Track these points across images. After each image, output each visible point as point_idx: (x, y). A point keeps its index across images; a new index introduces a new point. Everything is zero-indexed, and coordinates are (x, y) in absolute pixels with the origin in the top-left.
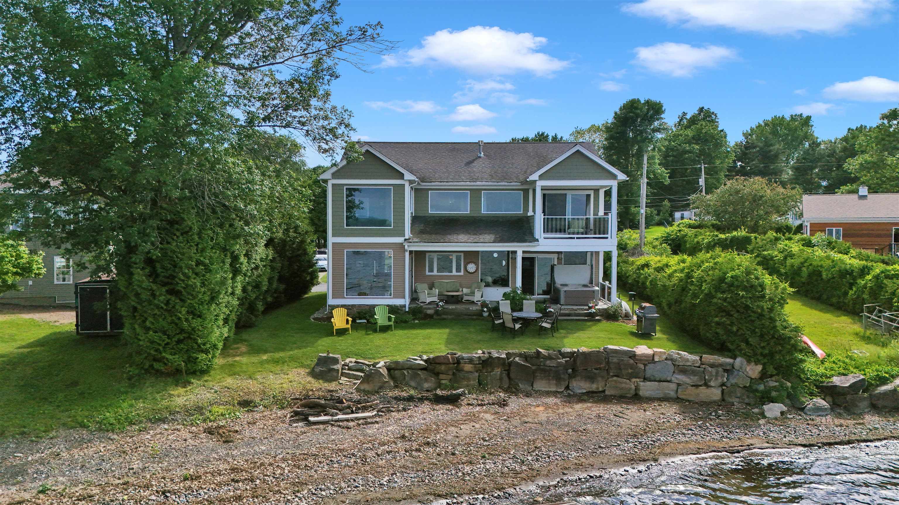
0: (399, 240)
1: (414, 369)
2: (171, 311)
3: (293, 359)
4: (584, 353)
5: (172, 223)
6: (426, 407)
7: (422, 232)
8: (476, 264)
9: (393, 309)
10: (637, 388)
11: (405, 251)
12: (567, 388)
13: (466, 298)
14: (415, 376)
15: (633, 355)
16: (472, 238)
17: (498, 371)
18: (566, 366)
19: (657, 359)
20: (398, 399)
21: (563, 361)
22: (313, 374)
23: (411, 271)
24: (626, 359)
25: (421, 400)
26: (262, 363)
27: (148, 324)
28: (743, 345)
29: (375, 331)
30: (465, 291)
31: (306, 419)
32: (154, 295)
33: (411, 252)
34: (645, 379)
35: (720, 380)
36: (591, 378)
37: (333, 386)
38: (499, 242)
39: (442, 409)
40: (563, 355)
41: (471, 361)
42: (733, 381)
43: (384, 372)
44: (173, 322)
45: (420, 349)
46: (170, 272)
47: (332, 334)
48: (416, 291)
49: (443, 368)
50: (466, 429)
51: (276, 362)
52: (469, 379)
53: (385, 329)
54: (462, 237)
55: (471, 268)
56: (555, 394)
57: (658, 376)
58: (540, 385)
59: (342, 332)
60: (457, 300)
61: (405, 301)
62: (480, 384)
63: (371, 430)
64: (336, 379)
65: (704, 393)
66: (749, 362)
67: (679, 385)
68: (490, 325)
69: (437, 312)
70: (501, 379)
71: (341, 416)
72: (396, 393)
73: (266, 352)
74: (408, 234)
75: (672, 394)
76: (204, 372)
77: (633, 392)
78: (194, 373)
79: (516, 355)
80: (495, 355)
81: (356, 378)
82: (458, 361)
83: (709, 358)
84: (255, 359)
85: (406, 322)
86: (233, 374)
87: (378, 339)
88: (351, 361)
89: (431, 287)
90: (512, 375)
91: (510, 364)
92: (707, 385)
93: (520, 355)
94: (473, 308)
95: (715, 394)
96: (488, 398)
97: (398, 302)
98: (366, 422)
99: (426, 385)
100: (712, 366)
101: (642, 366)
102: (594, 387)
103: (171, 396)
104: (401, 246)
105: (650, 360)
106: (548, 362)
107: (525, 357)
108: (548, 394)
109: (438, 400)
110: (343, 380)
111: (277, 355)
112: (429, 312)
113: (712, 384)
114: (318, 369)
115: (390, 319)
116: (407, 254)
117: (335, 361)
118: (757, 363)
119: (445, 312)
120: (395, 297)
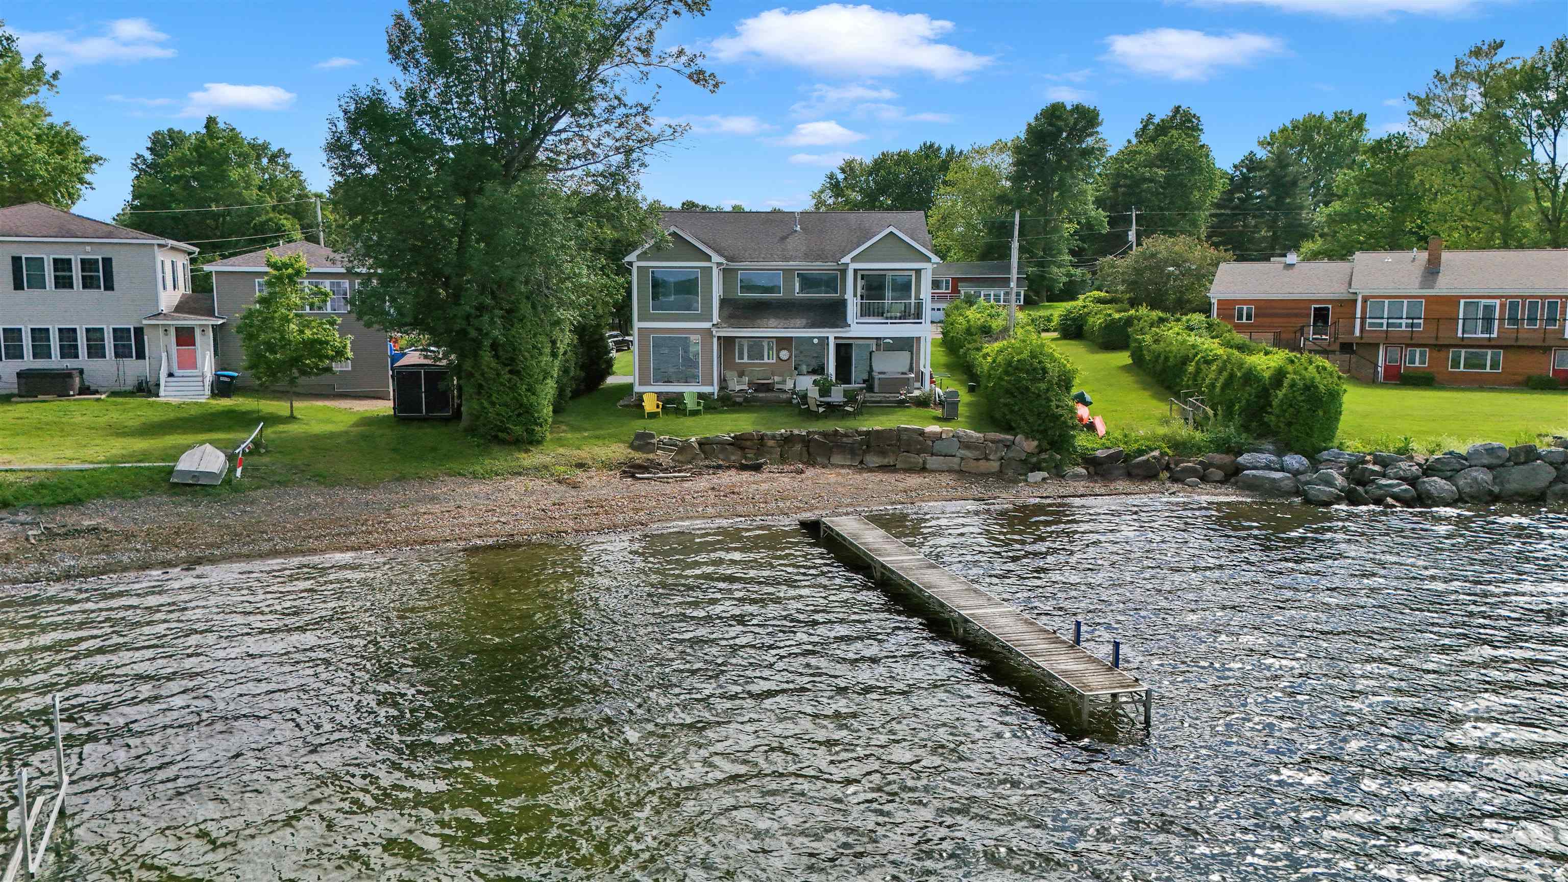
0: (707, 325)
1: (722, 443)
2: (513, 388)
3: (611, 436)
4: (877, 431)
5: (509, 312)
6: (733, 472)
7: (731, 317)
8: (790, 351)
9: (701, 396)
10: (924, 463)
11: (712, 336)
12: (861, 462)
13: (777, 386)
14: (723, 450)
15: (922, 433)
16: (782, 322)
17: (798, 447)
18: (861, 443)
19: (944, 436)
20: (708, 467)
21: (859, 438)
22: (632, 446)
23: (719, 357)
24: (915, 436)
25: (729, 468)
26: (585, 438)
27: (494, 399)
28: (1022, 423)
29: (685, 415)
30: (777, 379)
31: (633, 476)
32: (498, 375)
33: (719, 338)
34: (932, 455)
35: (999, 454)
36: (883, 453)
37: (651, 456)
38: (810, 327)
39: (746, 476)
40: (860, 433)
41: (773, 437)
42: (1011, 455)
43: (696, 446)
44: (514, 398)
45: (728, 428)
46: (509, 355)
47: (643, 417)
48: (725, 380)
49: (748, 443)
50: (765, 486)
51: (598, 437)
52: (771, 453)
53: (694, 413)
54: (772, 322)
55: (784, 354)
56: (849, 467)
57: (944, 452)
58: (836, 459)
59: (653, 415)
60: (768, 388)
61: (713, 389)
62: (781, 456)
63: (687, 485)
64: (653, 451)
65: (983, 466)
66: (1027, 438)
67: (962, 459)
68: (797, 411)
69: (746, 400)
70: (801, 454)
71: (661, 475)
72: (707, 463)
73: (586, 430)
74: (716, 319)
75: (956, 467)
76: (539, 442)
77: (921, 465)
78: (531, 443)
79: (815, 433)
80: (796, 432)
81: (672, 451)
82: (762, 438)
83: (992, 435)
84: (578, 435)
85: (715, 408)
86: (562, 446)
87: (689, 422)
88: (665, 438)
89: (741, 374)
90: (811, 450)
91: (809, 441)
92: (988, 460)
93: (819, 433)
94: (784, 396)
95: (995, 466)
96: (786, 468)
97: (706, 389)
98: (683, 479)
99: (733, 458)
100: (993, 442)
101: (930, 443)
102: (885, 461)
103: (518, 459)
104: (709, 331)
105: (938, 437)
106: (845, 440)
107: (824, 435)
108: (843, 466)
109: (743, 468)
110: (659, 452)
111: (598, 433)
112: (738, 400)
113: (991, 457)
114: (637, 443)
115: (699, 404)
116: (715, 340)
117: (652, 436)
118: (1034, 439)
119: (755, 399)
120: (703, 385)
